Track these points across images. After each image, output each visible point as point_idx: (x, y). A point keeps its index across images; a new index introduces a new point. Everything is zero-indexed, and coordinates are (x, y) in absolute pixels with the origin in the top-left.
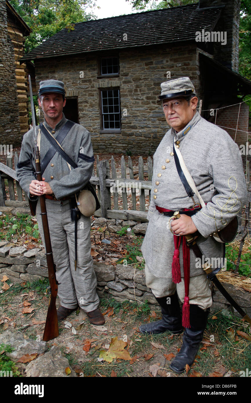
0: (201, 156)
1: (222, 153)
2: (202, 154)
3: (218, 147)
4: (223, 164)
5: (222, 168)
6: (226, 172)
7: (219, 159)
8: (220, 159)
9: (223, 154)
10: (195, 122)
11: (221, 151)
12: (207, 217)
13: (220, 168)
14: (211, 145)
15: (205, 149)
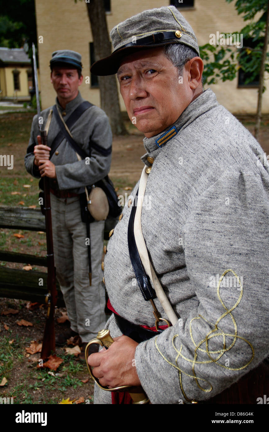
0: (170, 202)
1: (214, 203)
2: (173, 199)
3: (208, 186)
4: (210, 234)
5: (208, 243)
6: (215, 256)
7: (203, 218)
8: (206, 217)
9: (217, 207)
10: (190, 118)
11: (212, 196)
12: (162, 360)
13: (203, 243)
14: (194, 180)
15: (180, 186)
